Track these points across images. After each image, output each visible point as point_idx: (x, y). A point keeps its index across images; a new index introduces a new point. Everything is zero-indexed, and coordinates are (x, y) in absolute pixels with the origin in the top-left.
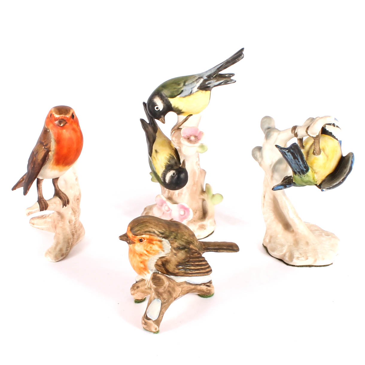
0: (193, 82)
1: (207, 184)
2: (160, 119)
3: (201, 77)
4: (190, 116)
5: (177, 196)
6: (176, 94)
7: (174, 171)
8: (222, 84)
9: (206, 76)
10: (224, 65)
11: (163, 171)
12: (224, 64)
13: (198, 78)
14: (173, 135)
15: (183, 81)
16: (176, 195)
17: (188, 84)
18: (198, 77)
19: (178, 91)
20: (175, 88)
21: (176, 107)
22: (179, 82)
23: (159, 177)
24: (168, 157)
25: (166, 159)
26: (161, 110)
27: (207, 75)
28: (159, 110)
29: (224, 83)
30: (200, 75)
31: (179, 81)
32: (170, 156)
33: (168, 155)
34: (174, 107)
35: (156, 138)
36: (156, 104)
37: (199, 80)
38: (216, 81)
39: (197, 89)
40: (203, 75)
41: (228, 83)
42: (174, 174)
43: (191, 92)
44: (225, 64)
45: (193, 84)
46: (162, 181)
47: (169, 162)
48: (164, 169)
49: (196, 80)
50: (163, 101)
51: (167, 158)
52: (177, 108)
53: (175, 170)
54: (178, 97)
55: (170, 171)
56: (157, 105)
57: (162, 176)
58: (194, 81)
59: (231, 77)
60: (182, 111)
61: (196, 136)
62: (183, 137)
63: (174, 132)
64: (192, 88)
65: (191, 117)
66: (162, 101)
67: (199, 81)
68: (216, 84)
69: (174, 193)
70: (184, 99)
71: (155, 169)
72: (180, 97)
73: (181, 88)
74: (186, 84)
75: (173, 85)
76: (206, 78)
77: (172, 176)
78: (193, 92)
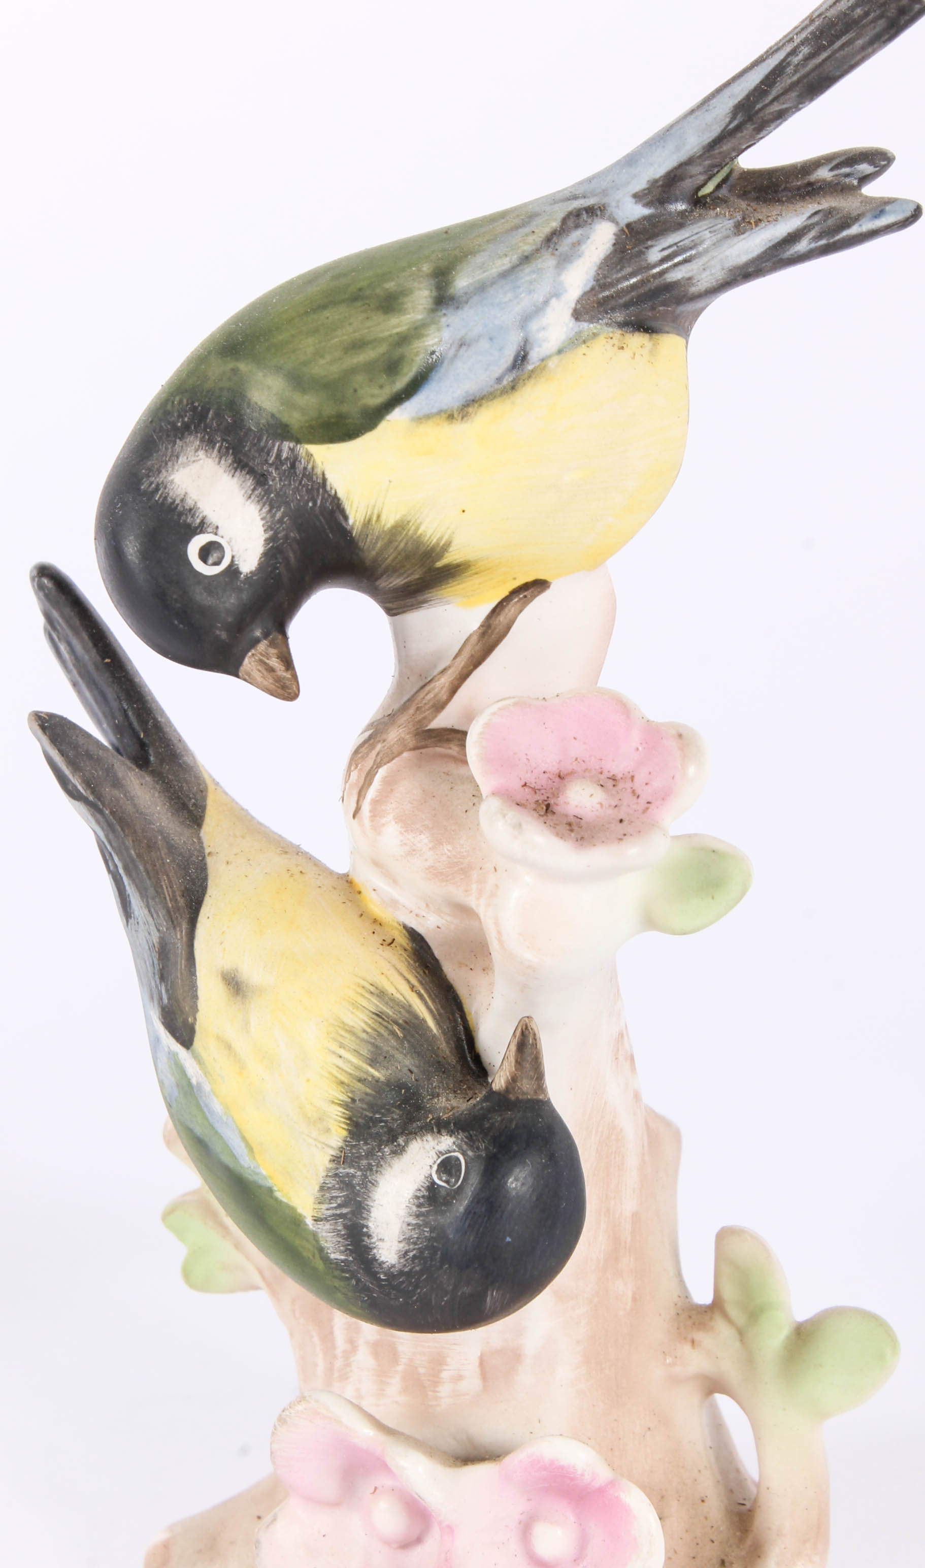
0: (526, 259)
1: (724, 1236)
2: (249, 663)
3: (594, 212)
4: (526, 601)
5: (472, 1383)
6: (374, 396)
7: (447, 1142)
8: (803, 246)
9: (638, 197)
10: (796, 60)
11: (335, 1160)
12: (793, 52)
13: (564, 221)
14: (376, 802)
15: (426, 268)
16: (460, 1378)
17: (482, 288)
18: (561, 215)
19: (392, 367)
20: (357, 345)
21: (389, 520)
22: (390, 285)
23: (296, 1222)
24: (359, 1020)
25: (349, 1040)
26: (249, 562)
27: (640, 184)
28: (232, 571)
29: (812, 234)
30: (575, 197)
31: (385, 277)
32: (374, 1004)
33: (355, 1005)
34: (367, 523)
35: (210, 861)
36: (192, 511)
37: (575, 235)
38: (739, 229)
39: (577, 315)
40: (605, 193)
41: (854, 230)
42: (447, 1166)
43: (521, 358)
44: (805, 50)
45: (526, 274)
46: (335, 1256)
47: (373, 1062)
48: (337, 1135)
49: (551, 239)
50: (261, 480)
51: (351, 1032)
52: (399, 528)
53: (451, 1133)
54: (399, 417)
55: (399, 1151)
56: (201, 528)
57: (324, 1210)
58: (527, 248)
59: (865, 179)
60: (452, 557)
61: (613, 779)
62: (495, 793)
63: (382, 772)
64: (526, 319)
65: (540, 603)
66: (250, 482)
67: (579, 243)
68: (744, 259)
69: (438, 1361)
70: (460, 429)
71: (251, 1150)
72: (422, 419)
73: (416, 332)
74: (462, 282)
75: (331, 315)
76: (636, 211)
77: (432, 1187)
78: (535, 355)
